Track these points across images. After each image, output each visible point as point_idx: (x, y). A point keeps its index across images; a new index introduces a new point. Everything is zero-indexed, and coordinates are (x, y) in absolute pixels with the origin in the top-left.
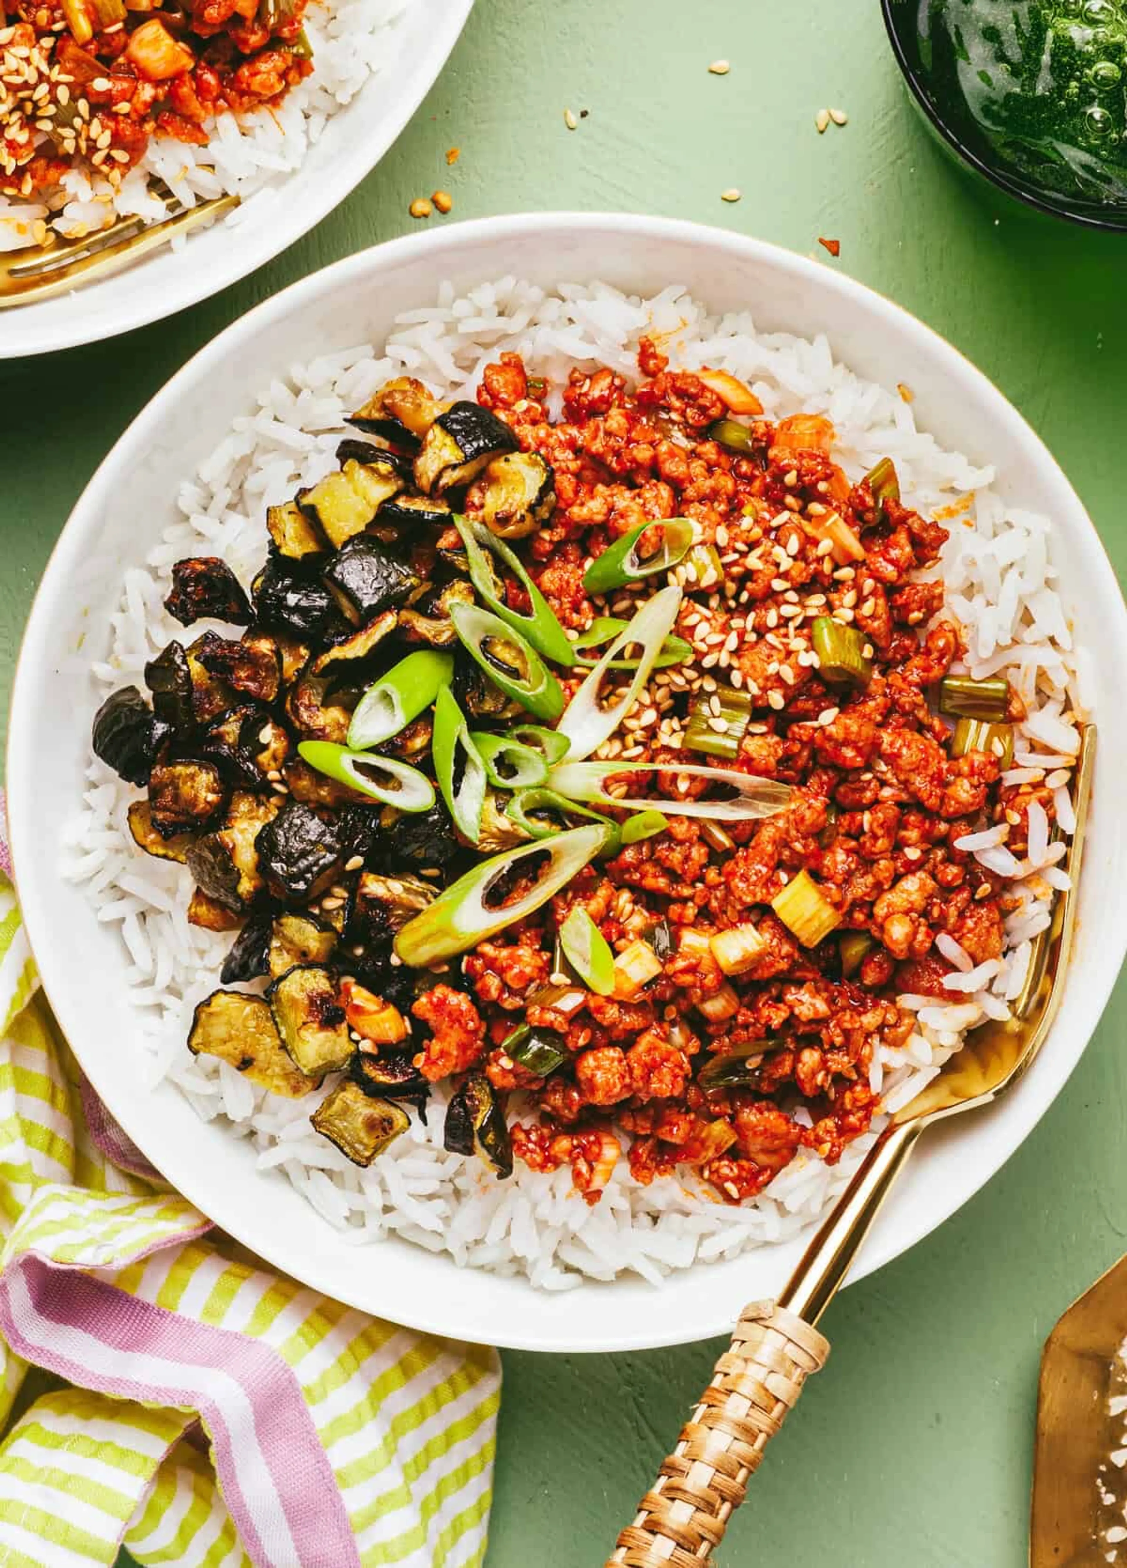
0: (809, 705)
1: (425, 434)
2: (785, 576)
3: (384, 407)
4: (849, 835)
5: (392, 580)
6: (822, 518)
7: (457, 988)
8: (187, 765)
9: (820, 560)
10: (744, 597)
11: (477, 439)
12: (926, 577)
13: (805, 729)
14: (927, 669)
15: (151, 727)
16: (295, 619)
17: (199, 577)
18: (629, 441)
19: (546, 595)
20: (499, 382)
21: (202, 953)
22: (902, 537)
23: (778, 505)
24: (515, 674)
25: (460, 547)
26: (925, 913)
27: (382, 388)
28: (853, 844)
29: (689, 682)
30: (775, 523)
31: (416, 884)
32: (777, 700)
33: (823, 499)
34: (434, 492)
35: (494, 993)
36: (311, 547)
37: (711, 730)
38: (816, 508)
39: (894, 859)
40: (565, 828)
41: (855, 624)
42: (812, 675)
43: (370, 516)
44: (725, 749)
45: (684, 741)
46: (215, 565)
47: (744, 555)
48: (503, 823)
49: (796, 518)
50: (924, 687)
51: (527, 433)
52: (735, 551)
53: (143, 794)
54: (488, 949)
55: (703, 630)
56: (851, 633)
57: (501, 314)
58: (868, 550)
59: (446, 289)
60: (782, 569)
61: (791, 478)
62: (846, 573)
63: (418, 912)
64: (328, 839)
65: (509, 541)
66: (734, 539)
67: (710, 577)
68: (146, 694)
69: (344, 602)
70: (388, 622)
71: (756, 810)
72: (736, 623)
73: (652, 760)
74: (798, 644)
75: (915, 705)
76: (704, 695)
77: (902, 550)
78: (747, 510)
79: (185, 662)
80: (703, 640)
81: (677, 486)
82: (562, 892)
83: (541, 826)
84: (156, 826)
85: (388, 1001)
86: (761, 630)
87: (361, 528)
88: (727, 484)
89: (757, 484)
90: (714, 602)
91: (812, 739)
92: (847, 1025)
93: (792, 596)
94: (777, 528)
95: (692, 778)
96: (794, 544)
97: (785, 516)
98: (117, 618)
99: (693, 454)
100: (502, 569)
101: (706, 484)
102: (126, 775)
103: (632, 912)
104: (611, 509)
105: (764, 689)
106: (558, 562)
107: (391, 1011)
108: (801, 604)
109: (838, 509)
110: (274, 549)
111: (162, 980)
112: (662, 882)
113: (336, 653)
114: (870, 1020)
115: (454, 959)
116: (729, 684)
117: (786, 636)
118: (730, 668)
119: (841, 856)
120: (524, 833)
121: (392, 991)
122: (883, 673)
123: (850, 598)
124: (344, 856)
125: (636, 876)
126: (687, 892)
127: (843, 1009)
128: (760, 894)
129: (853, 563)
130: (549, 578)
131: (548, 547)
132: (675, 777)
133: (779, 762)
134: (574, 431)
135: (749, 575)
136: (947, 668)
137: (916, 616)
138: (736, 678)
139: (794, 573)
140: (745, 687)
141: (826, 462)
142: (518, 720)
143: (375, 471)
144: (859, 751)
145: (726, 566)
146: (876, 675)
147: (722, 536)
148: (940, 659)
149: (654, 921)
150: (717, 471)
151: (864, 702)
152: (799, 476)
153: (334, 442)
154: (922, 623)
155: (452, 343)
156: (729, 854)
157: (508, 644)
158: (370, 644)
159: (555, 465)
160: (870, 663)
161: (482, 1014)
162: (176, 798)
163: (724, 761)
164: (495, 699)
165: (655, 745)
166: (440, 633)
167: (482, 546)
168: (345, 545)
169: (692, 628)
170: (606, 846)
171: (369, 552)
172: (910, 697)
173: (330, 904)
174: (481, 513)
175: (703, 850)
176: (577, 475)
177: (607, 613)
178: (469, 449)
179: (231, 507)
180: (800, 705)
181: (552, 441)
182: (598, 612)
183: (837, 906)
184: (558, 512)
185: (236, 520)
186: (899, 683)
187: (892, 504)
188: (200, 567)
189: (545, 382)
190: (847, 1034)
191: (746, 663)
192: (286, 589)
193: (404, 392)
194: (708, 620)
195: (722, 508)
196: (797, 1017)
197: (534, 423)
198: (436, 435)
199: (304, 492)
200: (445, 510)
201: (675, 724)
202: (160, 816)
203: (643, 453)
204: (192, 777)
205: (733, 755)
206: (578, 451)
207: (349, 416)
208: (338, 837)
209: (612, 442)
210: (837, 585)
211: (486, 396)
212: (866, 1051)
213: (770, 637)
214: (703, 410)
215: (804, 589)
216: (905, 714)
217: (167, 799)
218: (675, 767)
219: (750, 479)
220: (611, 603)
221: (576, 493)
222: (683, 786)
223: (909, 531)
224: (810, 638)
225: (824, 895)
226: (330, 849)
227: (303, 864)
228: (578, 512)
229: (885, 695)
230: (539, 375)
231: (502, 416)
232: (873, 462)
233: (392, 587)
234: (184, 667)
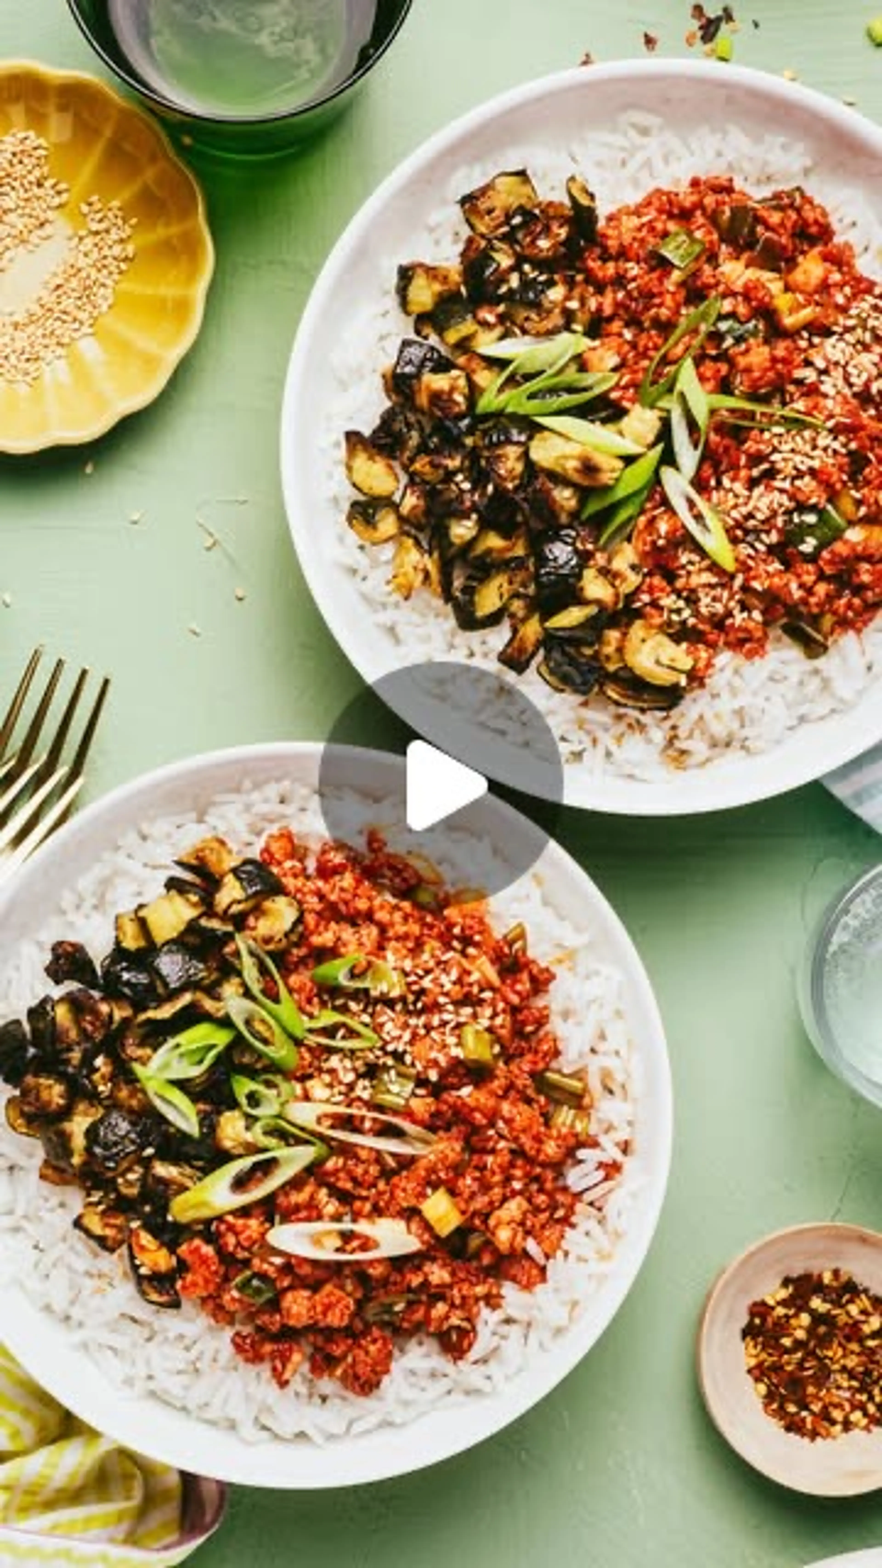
0: (455, 1080)
1: (222, 876)
2: (446, 994)
3: (197, 858)
4: (476, 1168)
5: (192, 971)
6: (474, 958)
7: (208, 1242)
8: (48, 1078)
9: (471, 985)
10: (419, 1005)
11: (256, 885)
12: (539, 1002)
13: (451, 1096)
14: (535, 1063)
15: (26, 1050)
16: (127, 991)
17: (67, 955)
18: (355, 895)
19: (291, 991)
20: (275, 847)
21: (46, 1200)
22: (525, 976)
23: (448, 947)
24: (266, 1042)
25: (237, 954)
26: (522, 1224)
27: (199, 846)
28: (477, 1174)
29: (378, 1057)
30: (444, 958)
31: (188, 1171)
32: (433, 1076)
33: (477, 945)
34: (225, 917)
35: (231, 1248)
36: (142, 943)
37: (388, 1091)
38: (471, 951)
39: (504, 1187)
40: (288, 1145)
41: (490, 1030)
42: (456, 1063)
43: (182, 927)
44: (398, 1105)
45: (372, 1096)
46: (78, 949)
47: (421, 978)
48: (249, 1137)
49: (458, 956)
50: (533, 1074)
51: (290, 883)
52: (416, 974)
53: (17, 1093)
54: (230, 1218)
55: (389, 1026)
56: (487, 1036)
57: (282, 801)
58: (503, 982)
59: (247, 784)
60: (445, 989)
61: (457, 931)
62: (487, 995)
63: (187, 1189)
64: (133, 1136)
65: (270, 954)
66: (416, 966)
67: (395, 993)
68: (27, 1027)
69: (158, 983)
70: (187, 998)
71: (414, 1148)
72: (413, 1021)
73: (349, 1105)
74: (451, 1040)
75: (525, 1086)
76: (386, 1068)
77: (525, 985)
78: (427, 948)
79: (53, 1009)
80: (388, 1033)
81: (383, 928)
82: (283, 1187)
83: (272, 1142)
84: (23, 1114)
85: (163, 1244)
86: (428, 1028)
87: (175, 934)
88: (415, 929)
89: (436, 930)
90: (399, 1007)
91: (455, 1103)
92: (464, 1292)
93: (450, 1007)
94: (445, 962)
95: (375, 1120)
96: (454, 975)
97: (450, 955)
98: (13, 974)
99: (396, 908)
100: (263, 970)
101: (401, 929)
102: (7, 1080)
103: (327, 1203)
104: (339, 939)
105: (426, 1068)
106: (301, 969)
107: (164, 1252)
108: (457, 1013)
109: (486, 953)
110: (118, 943)
111: (19, 1212)
112: (349, 1186)
113: (151, 1014)
114: (480, 1290)
115: (208, 1222)
116: (404, 1063)
117: (444, 1034)
118: (405, 1052)
119: (469, 1181)
120: (260, 1145)
121: (166, 1238)
122: (506, 1063)
123: (488, 1012)
124: (142, 1148)
125: (332, 1180)
126: (364, 1193)
127: (463, 1280)
128: (413, 1202)
129: (493, 989)
130: (294, 980)
131: (295, 959)
132: (363, 1118)
133: (432, 1115)
134: (320, 884)
135: (423, 992)
136: (547, 1064)
137: (529, 1029)
138: (408, 1059)
139: (453, 994)
140: (413, 1065)
141: (481, 921)
142: (267, 1069)
143: (188, 900)
144: (485, 1115)
145: (409, 985)
146: (501, 1064)
147: (408, 965)
148: (544, 1058)
149: (342, 1210)
150: (411, 920)
151: (492, 1081)
152: (463, 930)
153: (163, 876)
154: (534, 1033)
155: (247, 818)
156: (395, 1172)
157: (263, 1021)
158: (173, 1011)
159: (305, 906)
160: (496, 1057)
161: (222, 1261)
162: (38, 1098)
163: (396, 1112)
164: (252, 1056)
165: (353, 1095)
166: (218, 1010)
167: (252, 953)
168: (163, 945)
169: (382, 1025)
170: (316, 1158)
171: (178, 951)
172: (523, 1081)
173: (131, 1176)
174: (254, 933)
175: (378, 1168)
176: (319, 914)
177: (330, 1005)
178: (250, 891)
179: (95, 907)
180: (450, 1079)
181: (306, 890)
182: (323, 1004)
183: (463, 1213)
184: (303, 939)
185: (97, 918)
186: (516, 1071)
187: (520, 954)
188: (70, 949)
189: (306, 849)
190: (464, 1298)
191: (415, 1049)
192: (123, 969)
193: (212, 850)
194: (393, 1020)
195: (410, 945)
196: (430, 1283)
197: (295, 876)
198: (230, 879)
199: (141, 906)
200: (230, 928)
201: (367, 1083)
202: (26, 1109)
203: (362, 905)
204: (50, 1087)
205: (401, 1109)
206: (321, 897)
207: (175, 858)
208: (139, 1135)
209: (343, 895)
210: (481, 1002)
211: (266, 856)
212: (475, 1310)
213: (434, 1034)
214: (404, 880)
215: (459, 1003)
216: (518, 1092)
217: (32, 1098)
218: (364, 1112)
219: (431, 927)
220: (333, 998)
221: (317, 925)
222: (368, 1125)
223: (530, 973)
224: (459, 1037)
225: (456, 1205)
226: (133, 1142)
227: (115, 1150)
228: (316, 940)
229: (506, 1077)
230: (302, 843)
231: (275, 870)
232: (513, 923)
233: (190, 976)
234: (52, 1014)
